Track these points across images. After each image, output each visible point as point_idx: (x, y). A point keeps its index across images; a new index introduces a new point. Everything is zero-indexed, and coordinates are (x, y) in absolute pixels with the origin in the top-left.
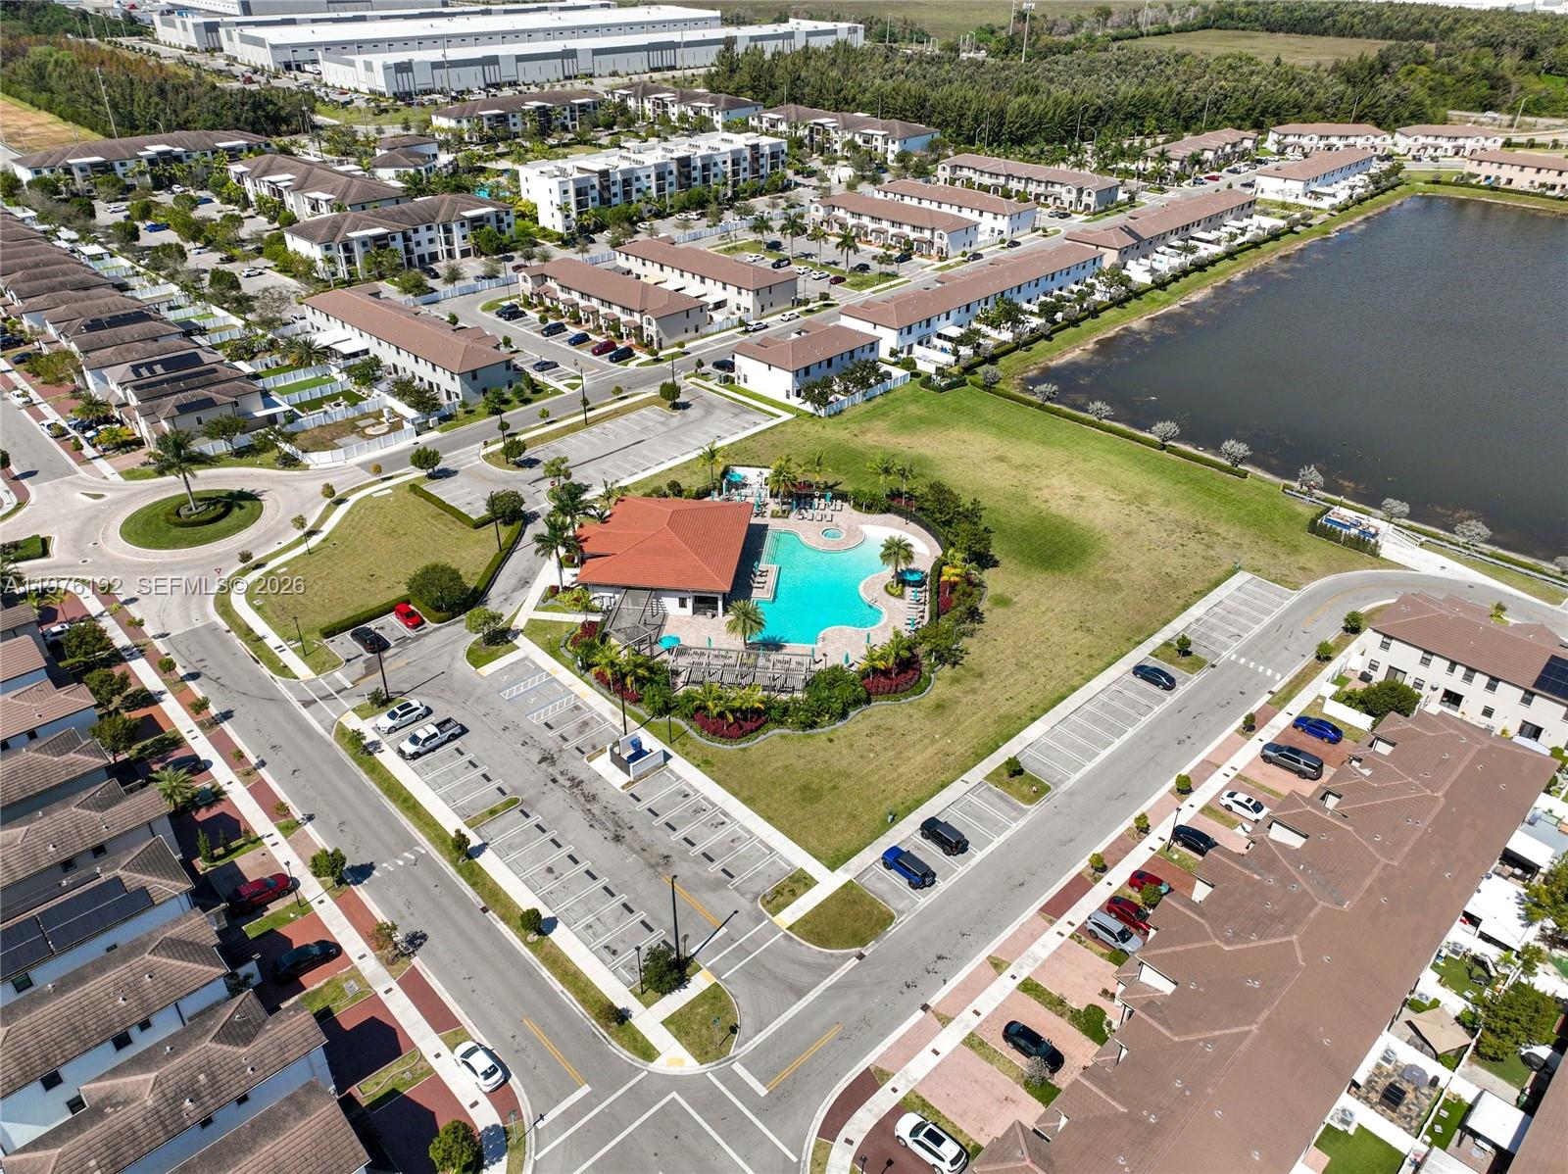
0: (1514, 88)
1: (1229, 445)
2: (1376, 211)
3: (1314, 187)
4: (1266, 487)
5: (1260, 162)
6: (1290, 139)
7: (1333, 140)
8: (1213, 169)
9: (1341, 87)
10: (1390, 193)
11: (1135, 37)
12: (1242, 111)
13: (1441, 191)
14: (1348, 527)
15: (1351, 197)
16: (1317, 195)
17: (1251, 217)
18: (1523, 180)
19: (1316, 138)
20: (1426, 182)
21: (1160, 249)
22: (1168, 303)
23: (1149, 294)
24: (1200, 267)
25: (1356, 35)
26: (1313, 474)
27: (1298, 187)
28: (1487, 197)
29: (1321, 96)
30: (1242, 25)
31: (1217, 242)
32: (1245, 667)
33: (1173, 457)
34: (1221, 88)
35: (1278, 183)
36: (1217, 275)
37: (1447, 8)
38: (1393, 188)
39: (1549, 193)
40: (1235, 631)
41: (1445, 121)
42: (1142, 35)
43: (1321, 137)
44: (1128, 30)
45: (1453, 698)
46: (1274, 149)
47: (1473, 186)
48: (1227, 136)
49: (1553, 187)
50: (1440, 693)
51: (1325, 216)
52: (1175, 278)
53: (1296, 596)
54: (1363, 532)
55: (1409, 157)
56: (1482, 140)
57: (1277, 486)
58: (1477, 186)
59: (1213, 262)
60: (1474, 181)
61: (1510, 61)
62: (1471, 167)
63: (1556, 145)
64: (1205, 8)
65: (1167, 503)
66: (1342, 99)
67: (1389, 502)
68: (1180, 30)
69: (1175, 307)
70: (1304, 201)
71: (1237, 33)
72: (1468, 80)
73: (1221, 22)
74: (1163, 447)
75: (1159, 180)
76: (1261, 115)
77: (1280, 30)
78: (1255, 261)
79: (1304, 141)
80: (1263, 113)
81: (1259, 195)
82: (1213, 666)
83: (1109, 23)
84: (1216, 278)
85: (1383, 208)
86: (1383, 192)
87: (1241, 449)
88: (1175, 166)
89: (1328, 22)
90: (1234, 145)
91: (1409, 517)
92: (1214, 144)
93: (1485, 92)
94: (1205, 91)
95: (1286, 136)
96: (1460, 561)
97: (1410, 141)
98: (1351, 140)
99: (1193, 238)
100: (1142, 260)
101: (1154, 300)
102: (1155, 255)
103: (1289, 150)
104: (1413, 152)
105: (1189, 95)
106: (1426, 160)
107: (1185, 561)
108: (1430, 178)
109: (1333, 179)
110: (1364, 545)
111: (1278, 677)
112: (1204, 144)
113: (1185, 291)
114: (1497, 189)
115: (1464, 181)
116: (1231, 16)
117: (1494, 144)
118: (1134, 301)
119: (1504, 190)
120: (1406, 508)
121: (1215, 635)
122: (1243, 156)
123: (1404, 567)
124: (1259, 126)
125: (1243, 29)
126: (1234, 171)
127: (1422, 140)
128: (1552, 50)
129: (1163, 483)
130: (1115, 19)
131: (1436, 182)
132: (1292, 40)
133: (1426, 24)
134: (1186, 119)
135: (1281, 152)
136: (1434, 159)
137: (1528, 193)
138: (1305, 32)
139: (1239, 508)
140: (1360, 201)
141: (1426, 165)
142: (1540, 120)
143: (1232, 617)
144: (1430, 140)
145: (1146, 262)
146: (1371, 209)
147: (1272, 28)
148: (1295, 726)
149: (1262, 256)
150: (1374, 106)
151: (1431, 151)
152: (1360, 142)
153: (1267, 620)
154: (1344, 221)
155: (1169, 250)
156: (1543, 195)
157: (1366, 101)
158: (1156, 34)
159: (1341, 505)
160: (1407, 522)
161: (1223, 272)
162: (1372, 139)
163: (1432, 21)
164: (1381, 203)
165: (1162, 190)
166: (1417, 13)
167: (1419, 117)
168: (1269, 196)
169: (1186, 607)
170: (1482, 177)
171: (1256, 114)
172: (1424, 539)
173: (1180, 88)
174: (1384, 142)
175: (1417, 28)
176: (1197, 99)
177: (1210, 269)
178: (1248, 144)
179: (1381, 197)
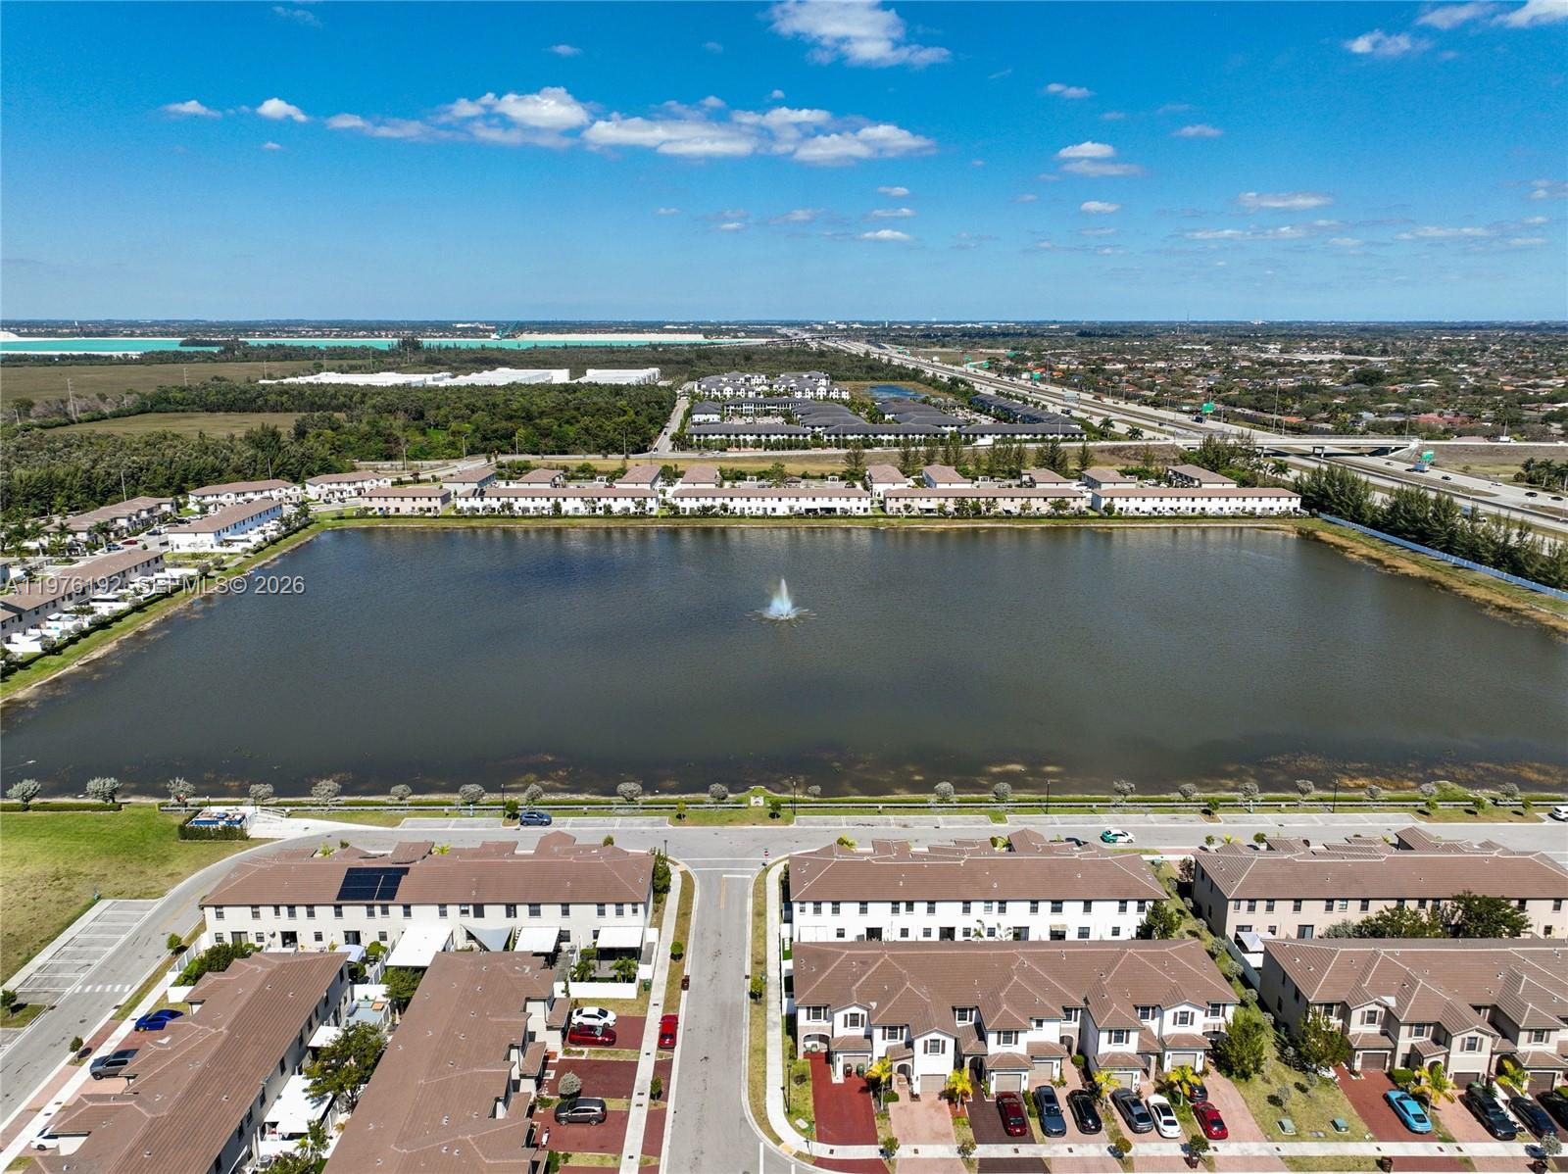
0: (403, 440)
1: (93, 785)
2: (290, 548)
3: (228, 536)
4: (141, 812)
5: (182, 522)
6: (209, 499)
7: (250, 496)
8: (130, 535)
9: (252, 452)
10: (303, 531)
11: (66, 425)
12: (161, 480)
13: (347, 524)
14: (216, 822)
15: (265, 539)
16: (229, 543)
17: (163, 571)
18: (406, 507)
19: (233, 496)
20: (333, 519)
21: (51, 617)
22: (63, 665)
23: (39, 662)
24: (103, 624)
25: (287, 410)
26: (180, 785)
27: (210, 538)
28: (383, 524)
29: (235, 459)
30: (181, 408)
31: (122, 598)
32: (91, 993)
33: (39, 814)
34: (134, 462)
35: (191, 538)
36: (123, 629)
37: (357, 386)
38: (305, 526)
39: (428, 514)
40: (85, 962)
41: (354, 469)
42: (73, 422)
43: (238, 494)
44: (58, 419)
45: (290, 937)
46: (197, 509)
47: (371, 517)
48: (144, 502)
49: (429, 510)
50: (279, 937)
51: (241, 559)
52: (73, 641)
53: (159, 903)
54: (230, 822)
55: (321, 501)
56: (375, 482)
57: (151, 806)
58: (375, 516)
59: (118, 617)
60: (370, 513)
61: (400, 420)
62: (365, 503)
63: (435, 479)
64: (143, 396)
65: (23, 861)
66: (255, 461)
67: (254, 788)
68: (116, 416)
69: (73, 667)
70: (218, 549)
71: (177, 414)
72: (367, 437)
73: (158, 407)
74: (27, 809)
75: (64, 552)
76: (179, 482)
77: (219, 410)
78: (168, 608)
79: (223, 499)
80: (185, 480)
81: (176, 550)
82: (53, 1008)
83: (32, 413)
84: (124, 632)
85: (297, 545)
86: (296, 531)
87: (110, 782)
88: (83, 537)
89: (260, 402)
90: (150, 511)
91: (275, 794)
92: (126, 512)
93: (382, 446)
94: (117, 466)
95: (203, 497)
96: (321, 818)
97: (318, 488)
98: (267, 494)
99: (95, 600)
100: (30, 631)
101: (45, 667)
102: (48, 624)
103: (211, 508)
104: (323, 497)
105: (100, 469)
106: (335, 502)
107: (34, 914)
108: (335, 516)
109: (245, 528)
110: (233, 833)
111: (126, 990)
112: (115, 514)
113: (87, 650)
114: (388, 517)
115: (363, 514)
116: (167, 401)
117: (386, 483)
118: (20, 673)
119: (394, 517)
120: (269, 788)
121: (59, 976)
122: (163, 519)
123: (272, 840)
124: (181, 491)
125: (183, 411)
126: (154, 533)
127: (327, 487)
128: (433, 412)
129: (22, 844)
130: (38, 409)
131: (342, 518)
132: (229, 418)
133: (342, 399)
134: (100, 492)
135: (204, 510)
136: (342, 500)
137: (411, 517)
138: (242, 410)
139: (109, 841)
140: (274, 542)
141: (336, 506)
142: (425, 463)
143: (83, 949)
144: (334, 486)
145: (36, 632)
146: (285, 547)
147: (211, 409)
148: (137, 1029)
149: (176, 604)
150: (284, 464)
151: (338, 494)
152: (274, 494)
153: (124, 938)
154: (259, 560)
155: (65, 616)
156: (423, 517)
157: (277, 461)
158: (89, 421)
159: (209, 804)
160: (275, 800)
161: (130, 626)
162: (285, 491)
163: (345, 396)
164: (295, 541)
165: (70, 561)
166: (332, 391)
167: (327, 469)
168: (185, 550)
169: (29, 958)
170: (377, 509)
171: (176, 481)
172: (288, 809)
173: (87, 466)
174: (295, 491)
175: (335, 402)
176: (109, 474)
177: (115, 625)
178: (166, 508)
179: (295, 536)
